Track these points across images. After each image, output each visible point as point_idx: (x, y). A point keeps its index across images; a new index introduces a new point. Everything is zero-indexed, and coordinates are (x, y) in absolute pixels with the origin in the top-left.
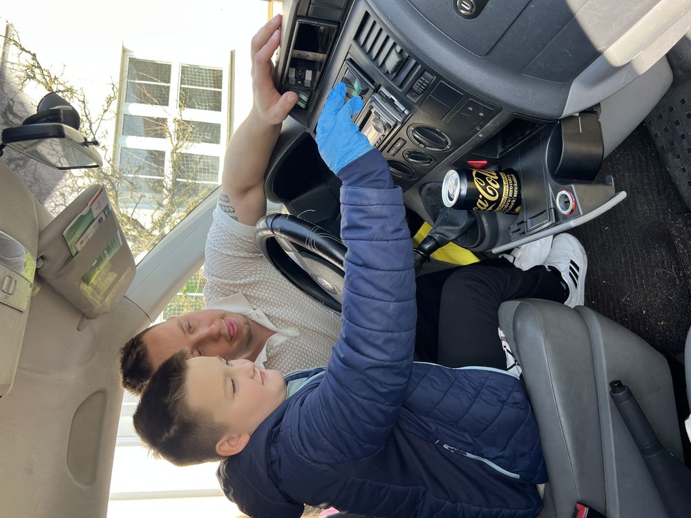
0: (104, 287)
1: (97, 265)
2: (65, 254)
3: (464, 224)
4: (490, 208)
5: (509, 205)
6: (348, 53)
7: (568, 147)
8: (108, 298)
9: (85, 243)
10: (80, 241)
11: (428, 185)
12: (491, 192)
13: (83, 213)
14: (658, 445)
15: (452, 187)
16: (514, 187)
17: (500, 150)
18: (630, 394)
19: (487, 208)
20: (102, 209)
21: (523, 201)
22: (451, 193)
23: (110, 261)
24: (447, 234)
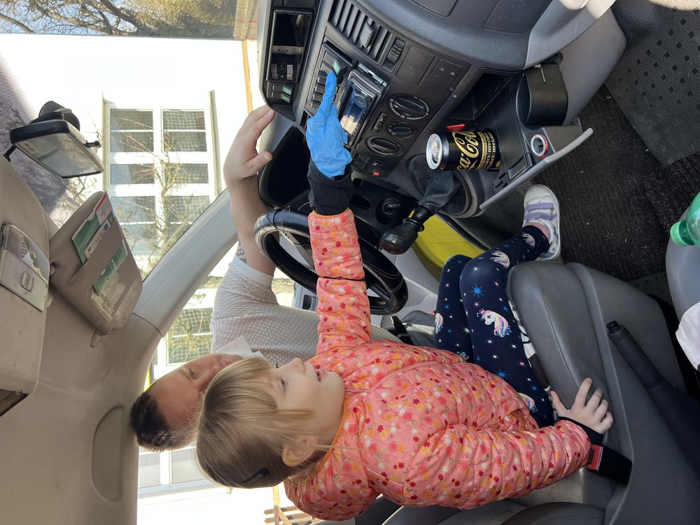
0: (114, 299)
1: (106, 274)
2: (75, 260)
3: (451, 190)
4: (473, 166)
5: (490, 161)
6: (324, 36)
7: (535, 96)
8: (118, 311)
9: (92, 251)
10: (88, 248)
11: (414, 159)
12: (471, 150)
13: (90, 218)
14: (659, 378)
15: (435, 150)
16: (491, 143)
17: (475, 112)
18: (626, 332)
19: (470, 165)
20: (107, 216)
21: (502, 155)
22: (435, 155)
23: (118, 271)
24: (437, 201)
